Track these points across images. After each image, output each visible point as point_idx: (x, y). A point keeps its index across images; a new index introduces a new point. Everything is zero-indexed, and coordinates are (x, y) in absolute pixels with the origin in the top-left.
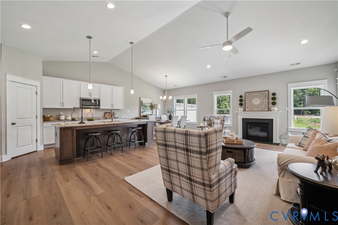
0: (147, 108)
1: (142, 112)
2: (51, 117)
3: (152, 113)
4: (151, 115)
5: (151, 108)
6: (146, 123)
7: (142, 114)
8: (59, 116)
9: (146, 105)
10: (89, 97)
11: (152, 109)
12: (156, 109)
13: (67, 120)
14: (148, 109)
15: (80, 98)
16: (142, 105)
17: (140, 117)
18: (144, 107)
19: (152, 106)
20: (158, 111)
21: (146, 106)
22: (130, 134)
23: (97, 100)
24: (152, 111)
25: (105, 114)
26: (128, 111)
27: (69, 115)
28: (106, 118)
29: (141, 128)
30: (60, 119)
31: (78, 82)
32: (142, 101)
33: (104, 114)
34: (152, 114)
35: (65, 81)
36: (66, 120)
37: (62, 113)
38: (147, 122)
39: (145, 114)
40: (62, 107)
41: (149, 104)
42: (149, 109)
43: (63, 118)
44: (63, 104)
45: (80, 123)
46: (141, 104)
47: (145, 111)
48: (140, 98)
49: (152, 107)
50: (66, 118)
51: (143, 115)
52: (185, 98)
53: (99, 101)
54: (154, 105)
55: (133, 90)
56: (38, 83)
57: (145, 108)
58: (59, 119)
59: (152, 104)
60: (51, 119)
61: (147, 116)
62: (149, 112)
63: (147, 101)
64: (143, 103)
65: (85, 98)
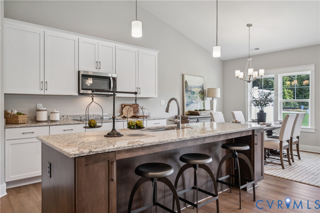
0: (195, 95)
1: (188, 105)
2: (20, 114)
3: (204, 106)
5: (202, 96)
6: (250, 134)
7: (187, 110)
8: (36, 114)
9: (193, 90)
10: (96, 71)
11: (203, 99)
12: (211, 99)
13: (52, 121)
14: (197, 97)
15: (79, 72)
17: (184, 115)
19: (203, 92)
20: (215, 102)
21: (194, 92)
23: (111, 79)
24: (203, 102)
25: (122, 108)
26: (163, 102)
27: (55, 111)
28: (125, 117)
30: (38, 120)
31: (74, 37)
32: (186, 82)
34: (203, 108)
35: (50, 32)
36: (50, 122)
37: (40, 106)
38: (254, 131)
40: (42, 93)
41: (198, 87)
42: (199, 99)
43: (43, 116)
44: (44, 84)
45: (109, 135)
46: (185, 87)
47: (192, 102)
48: (183, 75)
49: (203, 94)
50: (49, 117)
51: (189, 112)
52: (279, 75)
53: (114, 79)
57: (192, 96)
58: (35, 120)
59: (203, 88)
60: (21, 119)
61: (198, 112)
62: (199, 104)
63: (194, 82)
64: (189, 86)
65: (88, 72)
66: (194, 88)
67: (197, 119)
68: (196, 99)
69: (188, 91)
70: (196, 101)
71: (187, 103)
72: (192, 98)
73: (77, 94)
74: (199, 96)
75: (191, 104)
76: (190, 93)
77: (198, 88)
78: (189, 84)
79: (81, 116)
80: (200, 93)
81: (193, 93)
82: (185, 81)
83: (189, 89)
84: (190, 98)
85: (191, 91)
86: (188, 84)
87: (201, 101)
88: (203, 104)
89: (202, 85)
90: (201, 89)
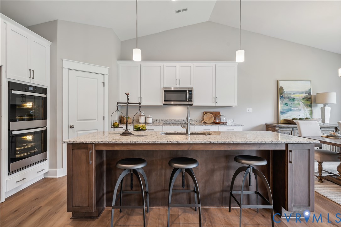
0: (296, 102)
1: (283, 113)
3: (311, 114)
4: (306, 119)
5: (309, 103)
6: (284, 148)
7: (282, 118)
8: (138, 118)
9: (293, 96)
10: (176, 86)
12: (322, 105)
13: (147, 123)
14: (299, 104)
15: (163, 88)
16: (282, 97)
17: (278, 123)
18: (286, 101)
19: (311, 98)
20: (328, 109)
21: (294, 99)
22: (232, 173)
23: (188, 91)
24: (309, 109)
25: (204, 115)
26: (250, 110)
27: (150, 116)
28: (205, 123)
29: (264, 163)
31: (160, 64)
32: (282, 89)
33: (202, 115)
34: (309, 116)
35: (144, 64)
38: (287, 145)
39: (289, 116)
41: (302, 93)
42: (302, 105)
43: (142, 119)
44: (140, 98)
45: (123, 134)
46: (281, 94)
47: (291, 110)
48: (278, 81)
49: (310, 100)
50: (146, 120)
51: (285, 120)
53: (191, 91)
54: (315, 97)
55: (242, 52)
56: (105, 71)
57: (290, 103)
59: (310, 93)
61: (295, 121)
63: (295, 88)
64: (285, 92)
65: (171, 88)
66: (294, 94)
67: (292, 128)
68: (298, 106)
69: (284, 98)
70: (297, 108)
71: (282, 111)
72: (291, 105)
73: (162, 105)
74: (303, 102)
75: (289, 111)
76: (287, 100)
77: (300, 94)
78: (286, 90)
79: (169, 121)
80: (305, 99)
81: (292, 100)
82: (279, 87)
83: (286, 96)
84: (287, 105)
85: (289, 98)
86: (284, 90)
87: (305, 108)
88: (309, 112)
89: (309, 90)
90: (307, 95)
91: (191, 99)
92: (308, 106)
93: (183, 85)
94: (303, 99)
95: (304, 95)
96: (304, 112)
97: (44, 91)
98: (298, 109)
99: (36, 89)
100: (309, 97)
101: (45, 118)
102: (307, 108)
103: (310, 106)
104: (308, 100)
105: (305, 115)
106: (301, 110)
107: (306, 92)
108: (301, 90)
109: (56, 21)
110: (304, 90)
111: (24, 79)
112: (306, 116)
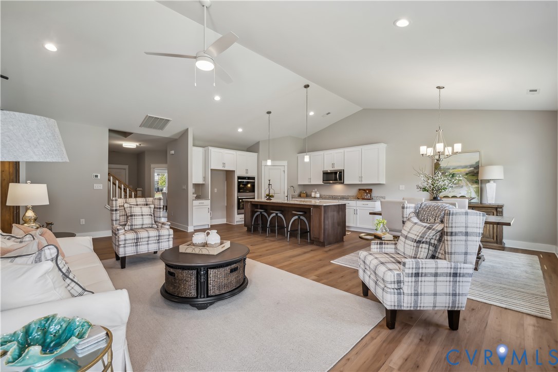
3: (478, 191)
5: (474, 178)
9: (452, 171)
15: (323, 171)
23: (338, 173)
24: (475, 186)
32: (437, 164)
34: (473, 194)
40: (309, 183)
41: (466, 167)
53: (341, 173)
59: (476, 167)
64: (442, 167)
65: (327, 171)
66: (453, 169)
68: (459, 182)
70: (457, 185)
73: (322, 184)
74: (466, 178)
77: (463, 168)
80: (469, 175)
86: (440, 165)
87: (470, 185)
88: (475, 189)
89: (476, 163)
90: (472, 169)
91: (340, 179)
92: (473, 182)
93: (337, 168)
94: (467, 174)
95: (467, 170)
96: (467, 189)
97: (253, 178)
98: (459, 186)
99: (249, 178)
100: (476, 171)
101: (254, 192)
102: (472, 185)
103: (476, 182)
104: (473, 175)
105: (468, 193)
106: (462, 187)
107: (471, 166)
108: (463, 164)
109: (259, 142)
110: (468, 163)
111: (244, 174)
112: (470, 194)
